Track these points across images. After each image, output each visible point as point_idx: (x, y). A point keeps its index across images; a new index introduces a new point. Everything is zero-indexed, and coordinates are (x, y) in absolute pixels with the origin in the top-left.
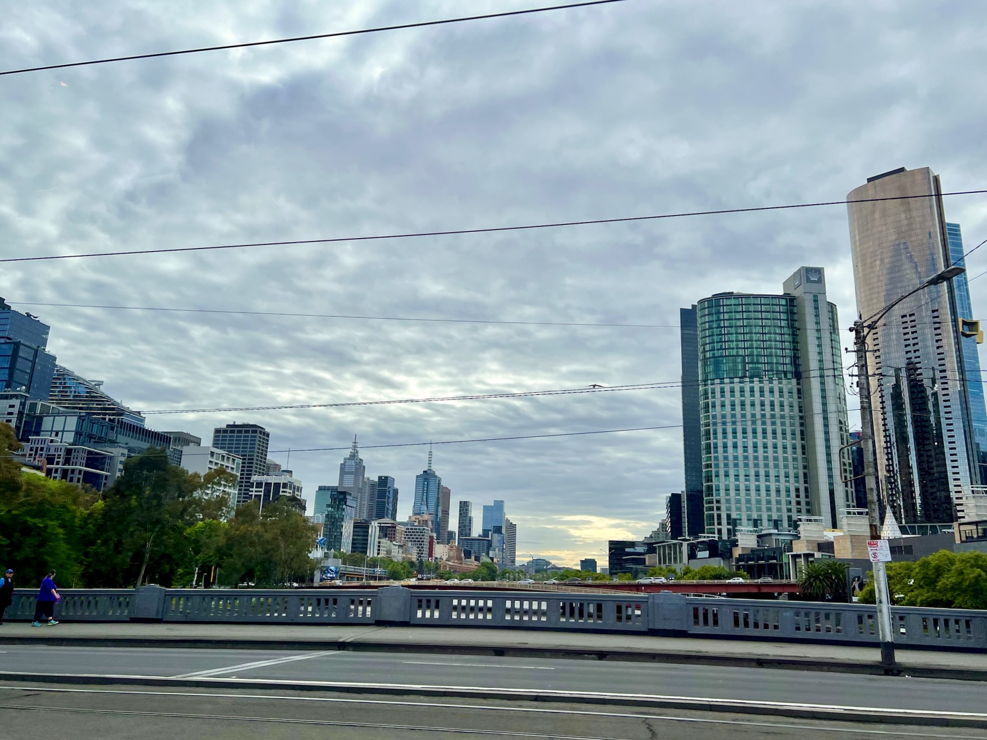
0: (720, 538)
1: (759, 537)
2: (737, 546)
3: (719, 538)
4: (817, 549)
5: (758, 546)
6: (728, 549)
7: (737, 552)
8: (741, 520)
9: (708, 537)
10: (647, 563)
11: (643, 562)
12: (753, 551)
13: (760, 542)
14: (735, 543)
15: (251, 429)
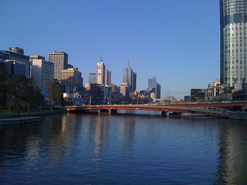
0: (229, 86)
1: (243, 85)
2: (234, 88)
5: (242, 89)
7: (233, 91)
12: (240, 91)
15: (61, 53)
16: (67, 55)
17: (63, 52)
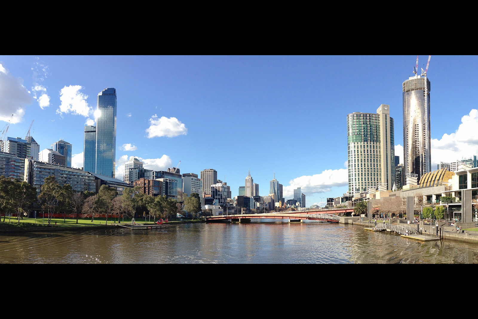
10: (333, 205)
15: (211, 171)
16: (217, 172)
17: (212, 169)
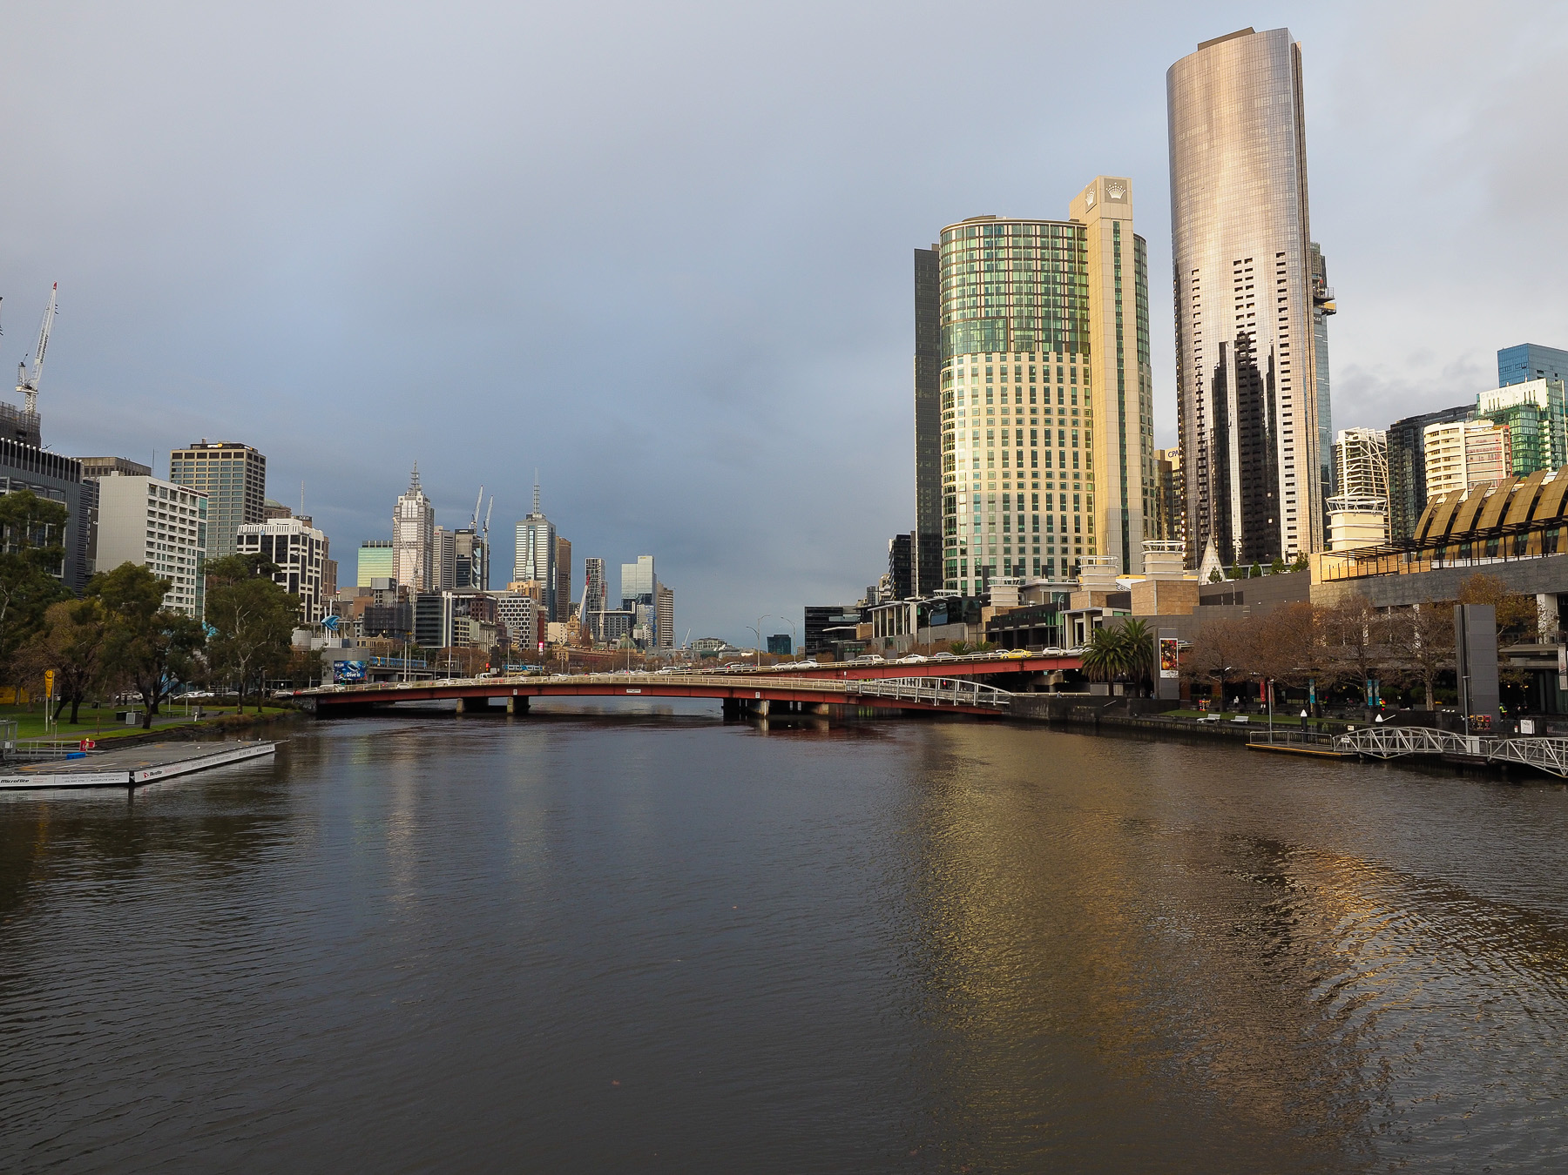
0: (964, 595)
1: (1021, 590)
3: (962, 594)
4: (1105, 603)
5: (1020, 604)
6: (976, 610)
8: (995, 567)
9: (947, 594)
10: (858, 637)
11: (852, 634)
12: (1012, 611)
13: (1023, 599)
14: (986, 601)
15: (233, 451)
16: (263, 461)
